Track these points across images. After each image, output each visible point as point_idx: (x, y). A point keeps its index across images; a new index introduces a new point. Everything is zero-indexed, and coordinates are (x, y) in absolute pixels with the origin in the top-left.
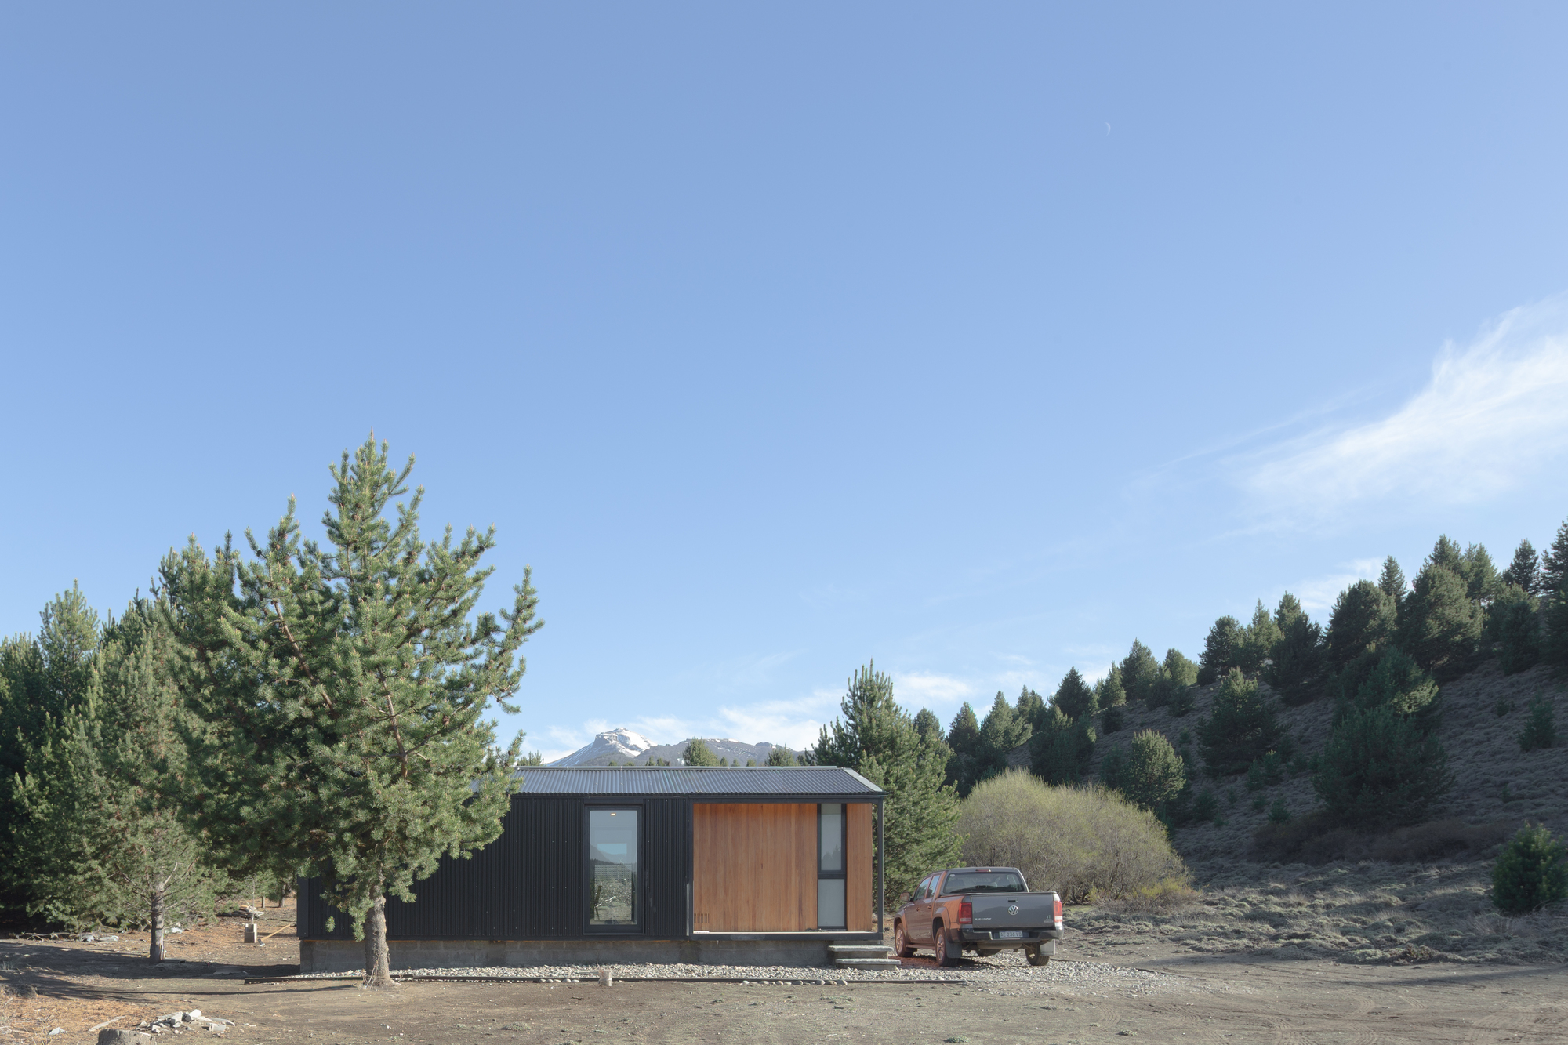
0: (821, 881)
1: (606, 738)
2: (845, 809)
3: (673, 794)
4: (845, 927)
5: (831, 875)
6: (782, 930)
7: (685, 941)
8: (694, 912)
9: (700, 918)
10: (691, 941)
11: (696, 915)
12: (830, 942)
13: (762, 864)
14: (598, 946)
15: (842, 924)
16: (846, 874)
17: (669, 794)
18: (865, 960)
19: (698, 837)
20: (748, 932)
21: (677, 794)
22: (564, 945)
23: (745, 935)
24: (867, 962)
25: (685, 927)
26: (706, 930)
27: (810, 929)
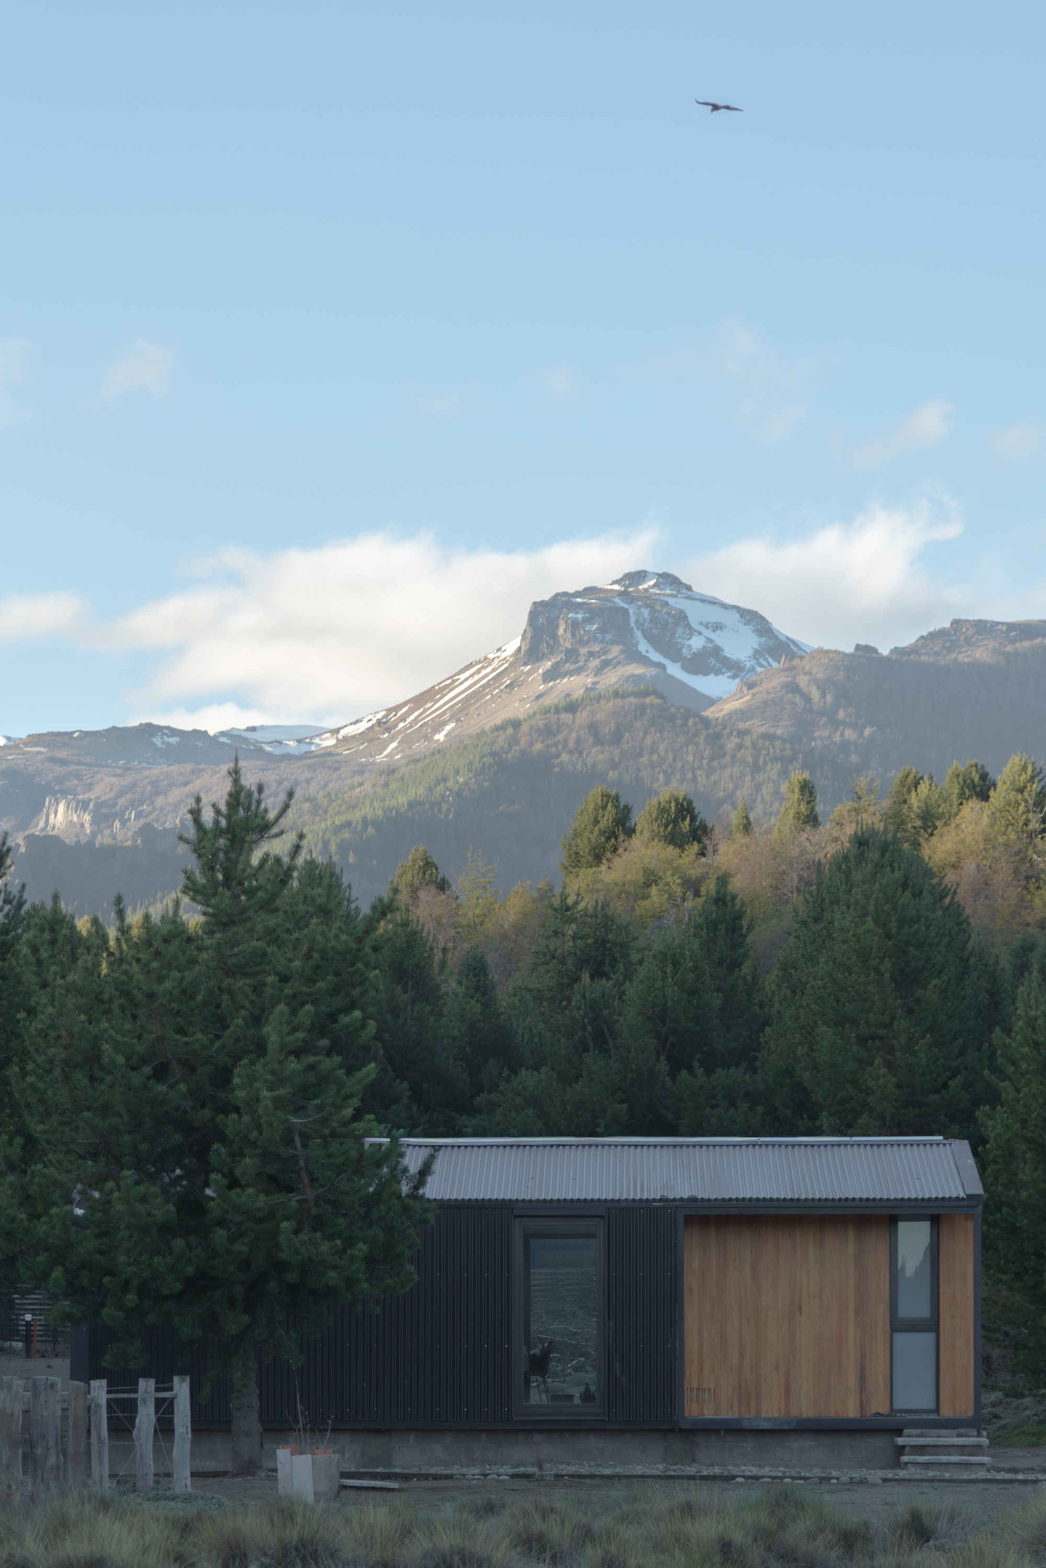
0: (898, 1336)
2: (936, 1220)
3: (654, 1200)
4: (937, 1410)
5: (913, 1327)
6: (832, 1415)
7: (672, 1431)
8: (687, 1384)
9: (701, 1394)
10: (681, 1431)
11: (692, 1389)
12: (899, 1432)
13: (800, 1308)
14: (537, 1438)
15: (932, 1406)
16: (938, 1325)
17: (647, 1200)
18: (943, 1459)
19: (696, 1264)
20: (776, 1415)
21: (661, 1200)
22: (484, 1437)
23: (769, 1420)
24: (946, 1461)
25: (671, 1408)
26: (709, 1413)
27: (878, 1414)
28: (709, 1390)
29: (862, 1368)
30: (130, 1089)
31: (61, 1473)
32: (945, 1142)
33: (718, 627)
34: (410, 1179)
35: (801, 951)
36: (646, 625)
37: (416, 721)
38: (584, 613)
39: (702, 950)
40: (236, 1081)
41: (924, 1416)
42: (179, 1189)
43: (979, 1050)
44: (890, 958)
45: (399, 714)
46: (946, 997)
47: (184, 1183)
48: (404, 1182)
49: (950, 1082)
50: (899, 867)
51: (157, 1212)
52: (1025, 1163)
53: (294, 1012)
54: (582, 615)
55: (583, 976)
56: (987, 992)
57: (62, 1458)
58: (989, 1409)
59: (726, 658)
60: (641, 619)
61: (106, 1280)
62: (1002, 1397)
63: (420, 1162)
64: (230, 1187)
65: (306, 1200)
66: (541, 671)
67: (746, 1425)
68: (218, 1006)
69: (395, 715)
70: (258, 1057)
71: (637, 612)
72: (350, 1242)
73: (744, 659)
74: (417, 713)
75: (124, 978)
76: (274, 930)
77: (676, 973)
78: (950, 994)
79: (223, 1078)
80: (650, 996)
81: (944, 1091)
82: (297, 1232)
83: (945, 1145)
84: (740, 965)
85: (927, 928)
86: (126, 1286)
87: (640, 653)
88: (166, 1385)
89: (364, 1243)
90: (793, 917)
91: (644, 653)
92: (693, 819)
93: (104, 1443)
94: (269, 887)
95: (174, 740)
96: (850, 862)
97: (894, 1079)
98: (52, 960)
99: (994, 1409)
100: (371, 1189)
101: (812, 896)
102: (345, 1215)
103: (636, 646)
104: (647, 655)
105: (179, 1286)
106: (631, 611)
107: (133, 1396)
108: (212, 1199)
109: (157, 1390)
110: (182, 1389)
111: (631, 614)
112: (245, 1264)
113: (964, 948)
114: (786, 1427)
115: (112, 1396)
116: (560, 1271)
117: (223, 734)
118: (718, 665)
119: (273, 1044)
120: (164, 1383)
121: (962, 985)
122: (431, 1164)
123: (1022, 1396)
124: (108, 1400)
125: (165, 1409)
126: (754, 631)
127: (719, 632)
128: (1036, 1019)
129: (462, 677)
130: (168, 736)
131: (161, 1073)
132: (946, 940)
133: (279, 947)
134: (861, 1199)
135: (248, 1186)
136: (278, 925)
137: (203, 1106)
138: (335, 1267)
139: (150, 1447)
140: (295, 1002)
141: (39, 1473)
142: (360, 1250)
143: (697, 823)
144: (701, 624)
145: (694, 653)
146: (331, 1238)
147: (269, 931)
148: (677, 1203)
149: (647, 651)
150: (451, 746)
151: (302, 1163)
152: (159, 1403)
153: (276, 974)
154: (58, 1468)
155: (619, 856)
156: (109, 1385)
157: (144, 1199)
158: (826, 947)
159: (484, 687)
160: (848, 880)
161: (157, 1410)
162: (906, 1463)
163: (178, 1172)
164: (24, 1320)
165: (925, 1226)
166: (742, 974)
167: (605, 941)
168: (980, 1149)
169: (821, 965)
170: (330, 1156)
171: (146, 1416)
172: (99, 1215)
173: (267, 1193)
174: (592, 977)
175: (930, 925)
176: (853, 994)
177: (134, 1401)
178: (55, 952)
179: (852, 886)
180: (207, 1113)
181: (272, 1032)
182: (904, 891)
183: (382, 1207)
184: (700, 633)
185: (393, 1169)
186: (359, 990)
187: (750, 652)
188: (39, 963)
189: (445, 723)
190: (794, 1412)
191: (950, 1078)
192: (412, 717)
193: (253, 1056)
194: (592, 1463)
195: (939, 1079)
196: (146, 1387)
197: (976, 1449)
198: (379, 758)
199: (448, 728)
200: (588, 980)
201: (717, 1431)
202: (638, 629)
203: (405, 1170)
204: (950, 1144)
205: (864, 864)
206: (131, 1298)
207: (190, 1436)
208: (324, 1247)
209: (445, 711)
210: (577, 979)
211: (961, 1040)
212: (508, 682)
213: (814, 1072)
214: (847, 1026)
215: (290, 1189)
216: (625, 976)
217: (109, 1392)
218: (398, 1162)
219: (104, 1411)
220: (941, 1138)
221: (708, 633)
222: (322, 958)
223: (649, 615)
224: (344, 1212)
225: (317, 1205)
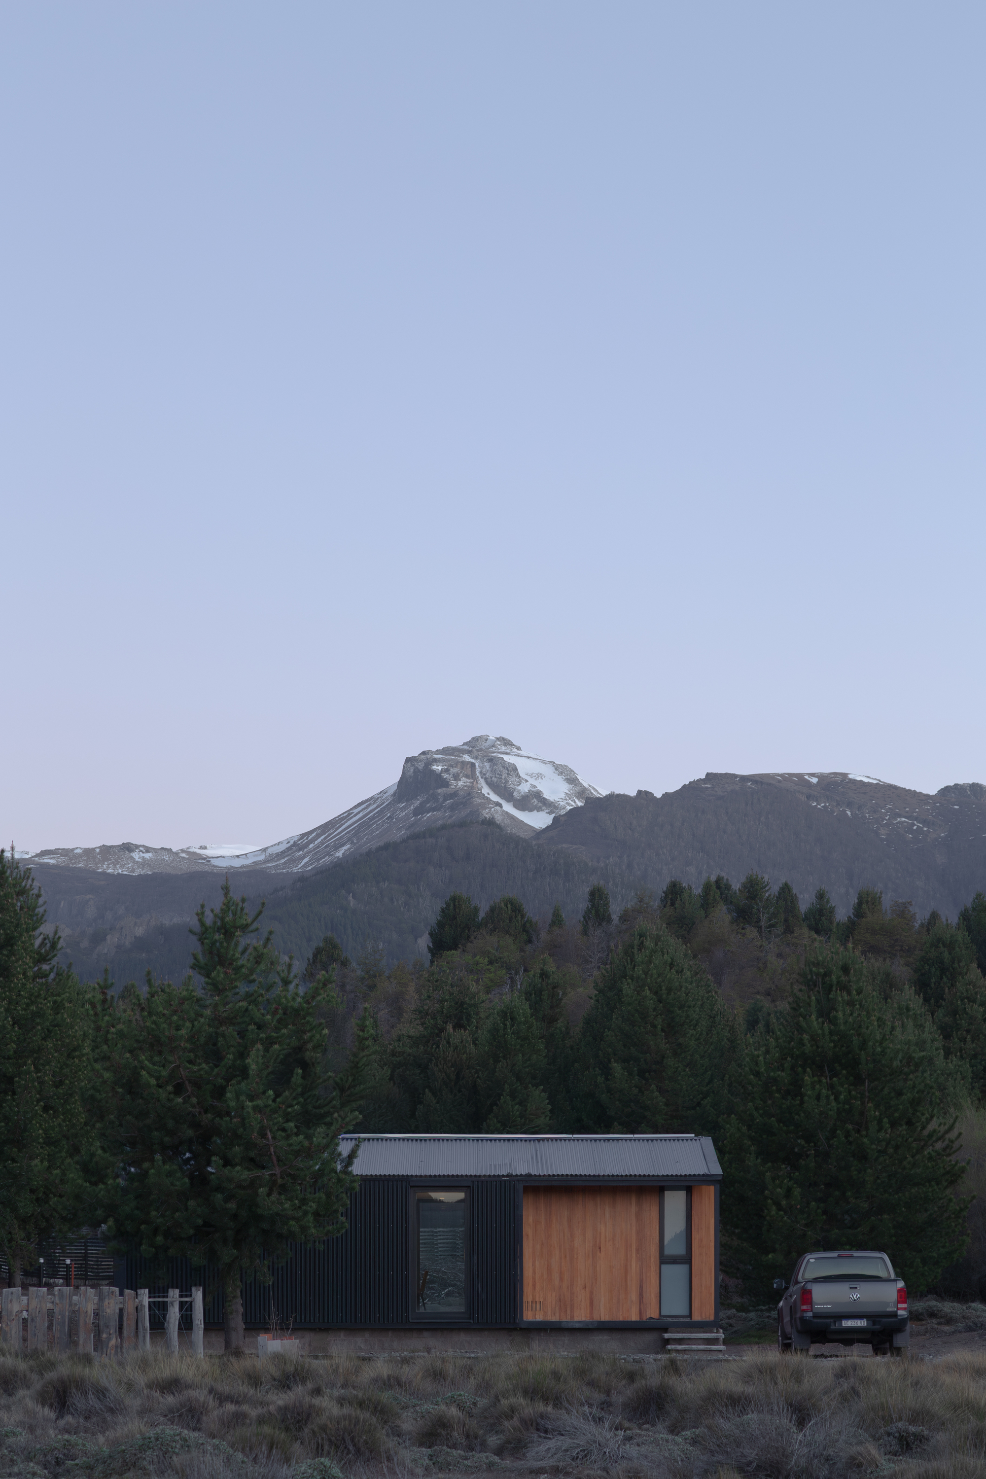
0: (663, 1266)
1: (437, 768)
2: (689, 1190)
3: (503, 1176)
4: (690, 1316)
5: (674, 1260)
6: (621, 1319)
7: (515, 1329)
8: (525, 1299)
9: (534, 1305)
10: (521, 1329)
11: (528, 1302)
12: (666, 1330)
13: (600, 1248)
14: (426, 1334)
15: (686, 1313)
16: (691, 1259)
17: (499, 1176)
18: (694, 1347)
19: (531, 1219)
20: (584, 1319)
21: (507, 1176)
22: (390, 1333)
23: (579, 1322)
24: (696, 1349)
25: (514, 1314)
26: (539, 1318)
27: (651, 1318)
28: (540, 1302)
29: (641, 1287)
30: (159, 1101)
31: (119, 1350)
32: (696, 1138)
33: (539, 776)
34: (342, 1161)
35: (600, 1010)
36: (488, 775)
37: (322, 843)
38: (443, 766)
39: (531, 1009)
40: (229, 1095)
41: (682, 1320)
42: (188, 1166)
43: (722, 1079)
44: (661, 1015)
45: (309, 838)
46: (700, 1043)
47: (192, 1162)
48: (339, 1162)
49: (702, 1102)
50: (668, 952)
51: (177, 1183)
52: (750, 1154)
53: (267, 1050)
54: (442, 767)
55: (448, 1027)
56: (728, 1039)
57: (119, 1340)
58: (727, 1321)
59: (544, 799)
60: (484, 770)
61: (143, 1227)
62: (735, 1312)
63: (349, 1150)
64: (224, 1166)
65: (275, 1175)
66: (412, 807)
67: (563, 1326)
68: (215, 1044)
69: (307, 839)
70: (243, 1079)
71: (481, 765)
72: (304, 1201)
73: (558, 800)
74: (323, 837)
75: (153, 1026)
76: (252, 995)
77: (513, 1026)
78: (702, 1040)
79: (219, 1092)
80: (495, 1041)
81: (698, 1108)
82: (269, 1195)
83: (696, 1140)
84: (556, 1021)
85: (687, 995)
86: (156, 1231)
87: (484, 795)
88: (188, 1293)
89: (313, 1202)
90: (594, 987)
91: (486, 795)
92: (523, 916)
93: (146, 1330)
94: (249, 965)
95: (147, 856)
96: (634, 949)
97: (664, 1100)
98: (105, 1012)
99: (730, 1321)
100: (317, 1167)
101: (607, 972)
102: (300, 1184)
103: (481, 790)
104: (488, 796)
105: (192, 1232)
106: (477, 764)
107: (165, 1300)
108: (213, 1173)
109: (181, 1296)
110: (198, 1296)
111: (477, 767)
112: (235, 1216)
113: (712, 1010)
114: (590, 1327)
115: (151, 1300)
116: (435, 1230)
117: (183, 851)
118: (540, 804)
119: (253, 1070)
120: (186, 1291)
121: (710, 1035)
122: (356, 1151)
123: (749, 1311)
124: (149, 1302)
125: (186, 1309)
126: (565, 780)
127: (540, 780)
128: (758, 1056)
129: (356, 811)
130: (143, 853)
131: (179, 1089)
132: (700, 1003)
133: (256, 1005)
134: (640, 1176)
135: (236, 1165)
136: (255, 991)
137: (206, 1112)
138: (293, 1218)
139: (176, 1333)
140: (269, 1043)
141: (105, 1350)
142: (311, 1207)
143: (526, 919)
144: (527, 774)
145: (522, 796)
146: (291, 1200)
147: (248, 995)
148: (519, 1178)
149: (488, 794)
150: (347, 861)
151: (272, 1150)
152: (182, 1304)
153: (255, 1024)
154: (117, 1347)
155: (471, 942)
156: (150, 1293)
157: (170, 1174)
158: (617, 1008)
159: (373, 818)
160: (632, 960)
161: (181, 1309)
162: (669, 1350)
163: (188, 1155)
164: (65, 1264)
165: (681, 1195)
166: (558, 1026)
167: (462, 1004)
168: (720, 1144)
169: (614, 1020)
170: (291, 1145)
171: (174, 1314)
172: (136, 1184)
173: (249, 1170)
174: (454, 1028)
175: (689, 992)
176: (636, 1040)
177: (165, 1303)
178: (106, 1007)
179: (635, 966)
180: (210, 1116)
181: (253, 1063)
182: (671, 969)
183: (325, 1179)
184: (527, 781)
185: (332, 1153)
186: (309, 1035)
187: (563, 796)
188: (96, 1014)
189: (343, 845)
190: (596, 1318)
191: (702, 1099)
192: (319, 840)
193: (239, 1078)
194: (462, 1351)
195: (695, 1100)
196: (174, 1294)
197: (715, 1341)
198: (295, 870)
199: (345, 848)
200: (452, 1030)
201: (545, 1330)
202: (482, 777)
203: (340, 1154)
204: (699, 1140)
205: (643, 950)
206: (159, 1239)
207: (203, 1326)
208: (287, 1206)
209: (344, 835)
210: (442, 1030)
211: (710, 1073)
212: (389, 815)
213: (609, 1094)
214: (631, 1062)
215: (263, 1168)
216: (477, 1027)
217: (150, 1297)
218: (335, 1149)
219: (147, 1310)
220: (693, 1135)
221: (532, 781)
222: (285, 1014)
223: (490, 767)
224: (300, 1182)
225: (283, 1178)
